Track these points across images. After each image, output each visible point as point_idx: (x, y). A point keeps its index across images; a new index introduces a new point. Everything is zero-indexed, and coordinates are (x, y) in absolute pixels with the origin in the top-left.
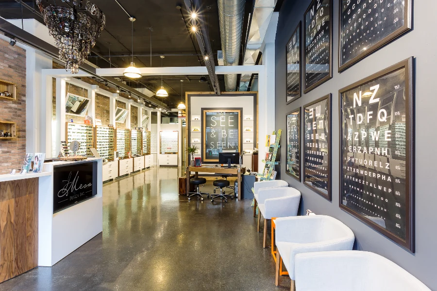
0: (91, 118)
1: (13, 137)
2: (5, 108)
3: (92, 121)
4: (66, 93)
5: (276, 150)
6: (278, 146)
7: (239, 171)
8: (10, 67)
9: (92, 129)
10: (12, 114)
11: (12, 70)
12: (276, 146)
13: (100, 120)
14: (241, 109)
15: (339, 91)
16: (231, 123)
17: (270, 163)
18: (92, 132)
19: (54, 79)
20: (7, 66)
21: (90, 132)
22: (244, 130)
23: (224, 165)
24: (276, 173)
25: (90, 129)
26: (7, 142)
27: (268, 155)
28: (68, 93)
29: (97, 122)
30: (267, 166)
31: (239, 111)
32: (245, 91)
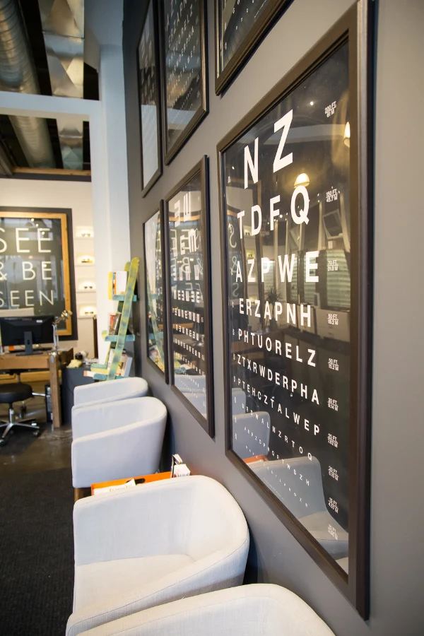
5: (128, 306)
6: (132, 297)
7: (53, 360)
12: (129, 298)
14: (68, 212)
15: (218, 146)
16: (45, 245)
17: (116, 338)
22: (78, 261)
23: (17, 347)
24: (129, 360)
27: (113, 317)
30: (113, 346)
31: (63, 217)
32: (78, 169)
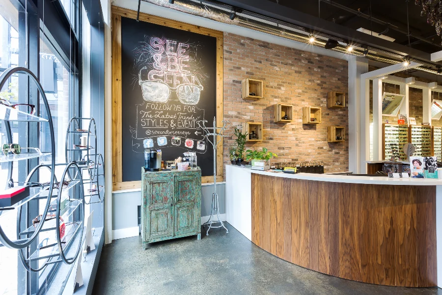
0: (405, 117)
1: (342, 140)
2: (337, 115)
3: (406, 119)
4: (383, 93)
8: (339, 79)
9: (407, 129)
10: (340, 120)
11: (340, 82)
13: (414, 119)
18: (407, 133)
19: (371, 82)
20: (337, 79)
21: (404, 133)
25: (404, 129)
26: (337, 144)
28: (384, 93)
29: (412, 122)
